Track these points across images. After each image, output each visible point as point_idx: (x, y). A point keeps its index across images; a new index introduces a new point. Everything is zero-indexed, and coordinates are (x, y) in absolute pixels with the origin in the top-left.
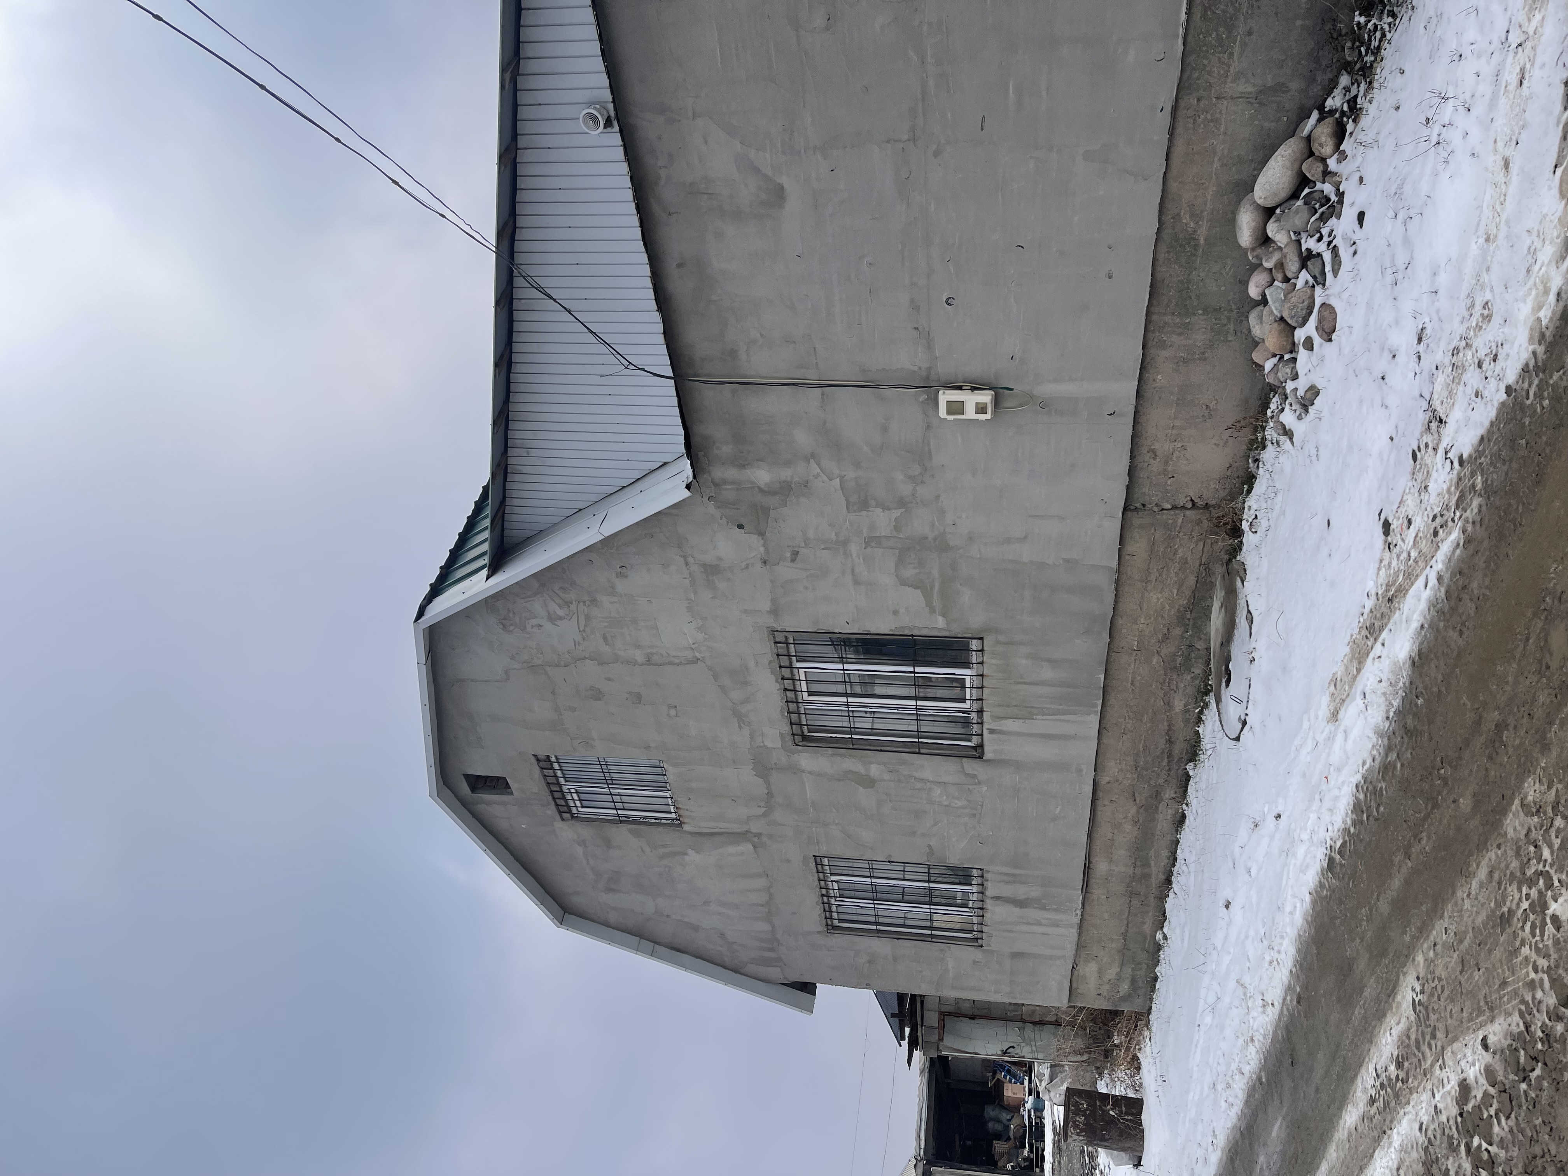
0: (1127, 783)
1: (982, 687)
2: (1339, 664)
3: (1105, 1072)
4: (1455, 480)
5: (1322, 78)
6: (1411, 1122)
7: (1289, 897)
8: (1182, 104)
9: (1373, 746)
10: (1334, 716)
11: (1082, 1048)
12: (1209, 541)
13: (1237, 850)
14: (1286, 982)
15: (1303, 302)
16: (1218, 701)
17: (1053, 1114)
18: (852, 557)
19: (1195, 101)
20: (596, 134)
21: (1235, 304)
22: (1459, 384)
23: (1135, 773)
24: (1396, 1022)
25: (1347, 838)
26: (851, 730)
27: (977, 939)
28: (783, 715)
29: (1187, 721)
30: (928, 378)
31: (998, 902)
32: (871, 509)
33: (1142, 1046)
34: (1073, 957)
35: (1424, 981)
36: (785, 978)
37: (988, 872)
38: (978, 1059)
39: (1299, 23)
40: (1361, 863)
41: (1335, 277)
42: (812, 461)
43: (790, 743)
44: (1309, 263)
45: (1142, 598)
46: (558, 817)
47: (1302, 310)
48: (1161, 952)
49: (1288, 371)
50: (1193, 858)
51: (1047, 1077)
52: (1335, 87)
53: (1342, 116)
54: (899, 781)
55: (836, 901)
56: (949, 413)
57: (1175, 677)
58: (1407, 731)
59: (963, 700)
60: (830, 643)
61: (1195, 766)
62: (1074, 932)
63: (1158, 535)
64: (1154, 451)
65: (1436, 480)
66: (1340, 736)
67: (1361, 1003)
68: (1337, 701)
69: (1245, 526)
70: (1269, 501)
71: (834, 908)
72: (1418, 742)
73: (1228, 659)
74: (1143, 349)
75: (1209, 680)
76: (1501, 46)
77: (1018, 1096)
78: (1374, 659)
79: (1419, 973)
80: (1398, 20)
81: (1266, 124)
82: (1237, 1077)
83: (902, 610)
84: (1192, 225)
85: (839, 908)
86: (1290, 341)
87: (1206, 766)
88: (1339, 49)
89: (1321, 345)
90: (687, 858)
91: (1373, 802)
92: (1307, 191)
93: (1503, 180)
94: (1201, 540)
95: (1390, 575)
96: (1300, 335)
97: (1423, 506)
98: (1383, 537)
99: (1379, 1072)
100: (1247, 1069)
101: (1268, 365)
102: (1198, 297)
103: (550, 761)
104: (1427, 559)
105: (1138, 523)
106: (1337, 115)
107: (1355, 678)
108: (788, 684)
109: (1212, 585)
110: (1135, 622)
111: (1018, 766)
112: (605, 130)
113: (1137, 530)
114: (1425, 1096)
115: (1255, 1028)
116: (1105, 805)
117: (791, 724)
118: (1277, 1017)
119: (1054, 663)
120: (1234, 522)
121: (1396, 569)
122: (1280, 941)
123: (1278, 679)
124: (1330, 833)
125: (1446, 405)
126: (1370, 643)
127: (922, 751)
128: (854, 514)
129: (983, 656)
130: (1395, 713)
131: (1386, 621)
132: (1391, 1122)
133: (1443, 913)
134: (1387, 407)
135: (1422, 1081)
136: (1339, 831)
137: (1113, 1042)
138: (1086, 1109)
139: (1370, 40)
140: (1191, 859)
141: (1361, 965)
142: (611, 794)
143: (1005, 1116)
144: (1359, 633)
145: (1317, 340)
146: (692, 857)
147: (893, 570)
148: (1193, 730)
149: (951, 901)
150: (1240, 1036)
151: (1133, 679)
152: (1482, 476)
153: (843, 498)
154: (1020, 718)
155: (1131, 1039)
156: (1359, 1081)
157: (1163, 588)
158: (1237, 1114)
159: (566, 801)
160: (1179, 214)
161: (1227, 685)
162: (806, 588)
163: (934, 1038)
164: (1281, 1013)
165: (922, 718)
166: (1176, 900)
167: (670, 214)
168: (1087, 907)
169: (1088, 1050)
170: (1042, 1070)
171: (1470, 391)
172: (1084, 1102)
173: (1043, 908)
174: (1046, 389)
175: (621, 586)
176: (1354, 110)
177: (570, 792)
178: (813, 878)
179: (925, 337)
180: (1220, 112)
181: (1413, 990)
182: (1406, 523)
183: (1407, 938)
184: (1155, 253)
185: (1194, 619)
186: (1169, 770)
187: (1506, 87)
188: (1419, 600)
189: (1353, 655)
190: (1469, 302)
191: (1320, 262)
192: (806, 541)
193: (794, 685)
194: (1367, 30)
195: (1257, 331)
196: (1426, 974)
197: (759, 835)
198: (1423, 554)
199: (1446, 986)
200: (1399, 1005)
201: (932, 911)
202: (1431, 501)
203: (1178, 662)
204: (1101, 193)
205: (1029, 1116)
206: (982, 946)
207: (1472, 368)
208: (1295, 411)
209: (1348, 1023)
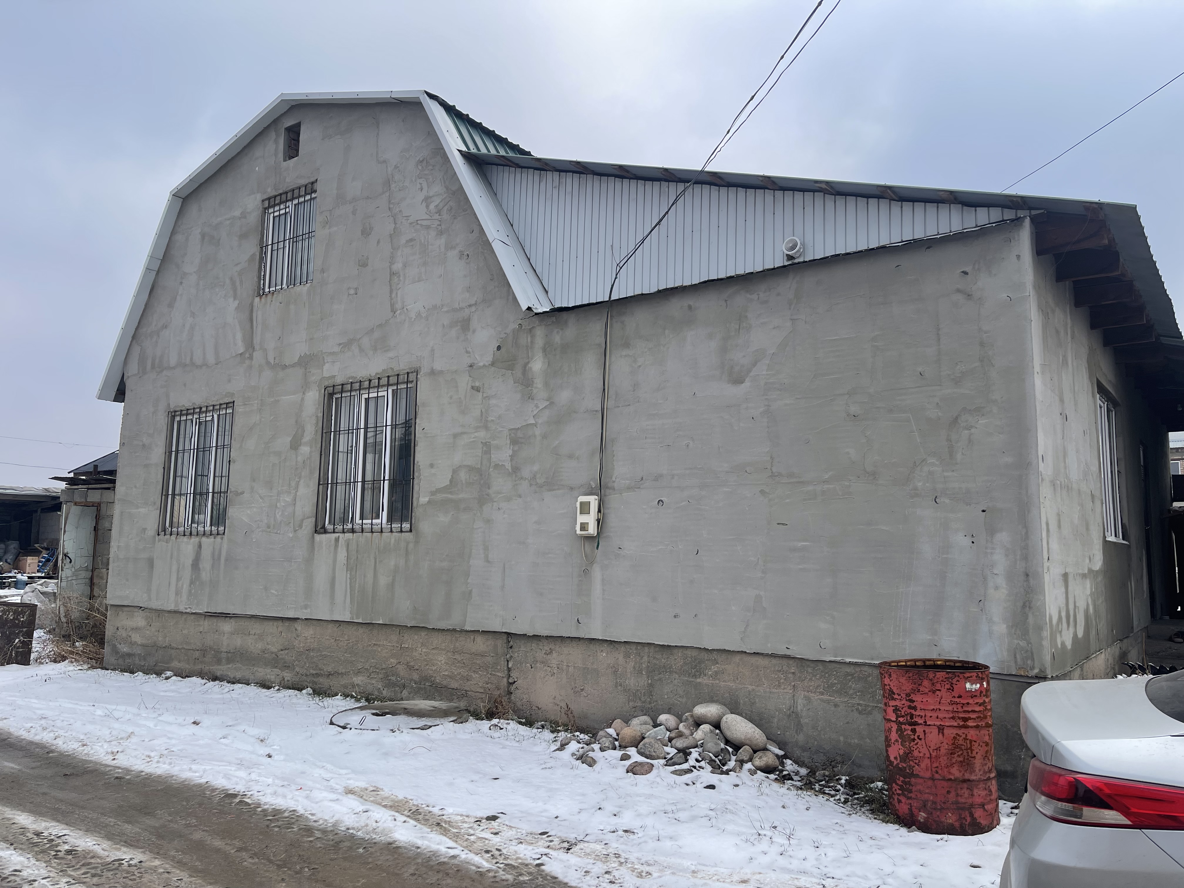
0: (296, 643)
1: (372, 532)
2: (390, 793)
3: (51, 636)
4: (526, 862)
5: (805, 757)
6: (21, 863)
7: (203, 767)
8: (791, 662)
9: (326, 820)
10: (350, 792)
11: (71, 616)
12: (484, 696)
13: (242, 728)
14: (133, 769)
15: (655, 752)
16: (361, 708)
17: (13, 596)
18: (475, 432)
19: (793, 671)
20: (783, 249)
21: (655, 706)
22: (595, 859)
23: (304, 649)
24: (105, 848)
25: (252, 806)
26: (338, 432)
27: (165, 531)
28: (349, 378)
29: (345, 687)
30: (607, 488)
31: (197, 547)
32: (511, 447)
33: (74, 664)
34: (150, 607)
35: (138, 866)
36: (128, 377)
37: (222, 539)
38: (59, 535)
39: (842, 738)
40: (233, 817)
41: (671, 773)
42: (548, 403)
43: (326, 384)
44: (681, 754)
45: (442, 650)
46: (265, 197)
47: (649, 751)
48: (155, 676)
49: (607, 745)
50: (234, 696)
51: (45, 589)
52: (799, 765)
53: (779, 770)
54: (297, 469)
55: (196, 419)
56: (581, 503)
57: (381, 676)
58: (338, 843)
59: (362, 518)
60: (407, 418)
61: (310, 694)
62: (172, 607)
63: (489, 659)
64: (551, 652)
65: (526, 849)
66: (334, 796)
67: (119, 823)
68: (362, 793)
69: (495, 721)
70: (513, 737)
71: (190, 417)
72: (329, 851)
73: (394, 713)
74: (625, 642)
75: (378, 701)
76: (823, 874)
77: (27, 568)
78: (394, 816)
79: (145, 862)
80: (842, 805)
81: (776, 720)
82: (52, 735)
83: (433, 471)
84: (710, 673)
85: (190, 421)
86: (627, 745)
87: (310, 702)
88: (824, 767)
89: (624, 766)
90: (231, 300)
91: (282, 823)
92: (730, 750)
93: (734, 880)
94: (485, 690)
95: (457, 823)
96: (632, 751)
97: (508, 842)
98: (485, 816)
99: (63, 838)
100: (59, 742)
101: (611, 731)
102: (660, 679)
103: (312, 193)
104: (469, 847)
105: (499, 644)
106: (780, 768)
107: (380, 804)
108: (375, 382)
109: (451, 700)
110: (423, 645)
111: (309, 560)
112: (785, 255)
113: (493, 643)
114: (44, 872)
115: (94, 747)
116: (277, 628)
117: (343, 385)
118: (104, 762)
119: (391, 586)
120: (498, 713)
121: (461, 827)
122: (167, 762)
123: (378, 750)
124: (256, 794)
125: (580, 852)
126: (406, 813)
127: (321, 487)
128: (508, 434)
129: (397, 532)
130: (352, 833)
131: (423, 822)
132: (21, 849)
133: (194, 877)
134: (579, 812)
135: (56, 869)
136: (258, 800)
137: (77, 641)
138: (19, 621)
139: (829, 787)
140: (234, 695)
141: (150, 821)
142: (284, 240)
143: (10, 557)
144: (414, 805)
145: (628, 763)
146: (233, 304)
147: (465, 463)
148: (338, 692)
149: (197, 511)
150: (87, 736)
151: (379, 646)
152: (529, 880)
153: (519, 426)
154: (347, 561)
155: (81, 655)
156: (54, 824)
157: (449, 664)
158: (22, 735)
159: (279, 204)
160: (717, 663)
161: (374, 714)
162: (451, 397)
163: (77, 499)
164: (107, 766)
165: (347, 486)
166: (200, 685)
167: (726, 301)
168: (193, 617)
169: (70, 622)
170: (51, 586)
171: (589, 867)
172: (25, 618)
173: (192, 582)
174: (597, 573)
175: (453, 254)
176: (784, 778)
177: (286, 208)
178: (215, 400)
179: (637, 485)
180: (784, 689)
181: (131, 859)
182: (495, 831)
183: (173, 853)
184: (692, 648)
185: (425, 688)
186: (306, 675)
187: (796, 878)
188: (438, 844)
189: (397, 802)
190: (651, 862)
191: (682, 761)
192: (488, 398)
193: (374, 387)
194: (836, 785)
195: (635, 722)
196: (145, 867)
197: (251, 358)
198: (472, 844)
199: (135, 882)
200: (119, 850)
201: (188, 495)
202: (511, 847)
203: (392, 678)
204: (733, 608)
205: (10, 577)
206: (158, 535)
207: (605, 867)
208: (578, 751)
209: (102, 814)
